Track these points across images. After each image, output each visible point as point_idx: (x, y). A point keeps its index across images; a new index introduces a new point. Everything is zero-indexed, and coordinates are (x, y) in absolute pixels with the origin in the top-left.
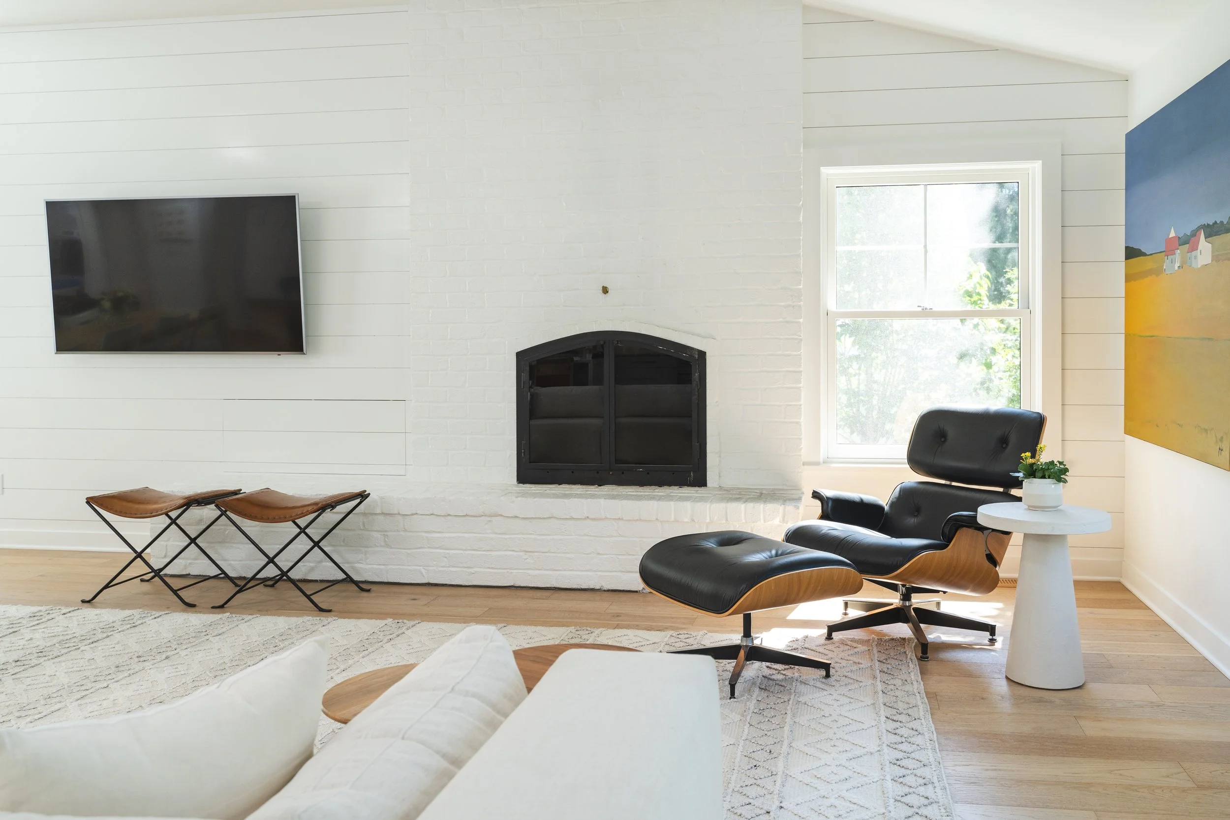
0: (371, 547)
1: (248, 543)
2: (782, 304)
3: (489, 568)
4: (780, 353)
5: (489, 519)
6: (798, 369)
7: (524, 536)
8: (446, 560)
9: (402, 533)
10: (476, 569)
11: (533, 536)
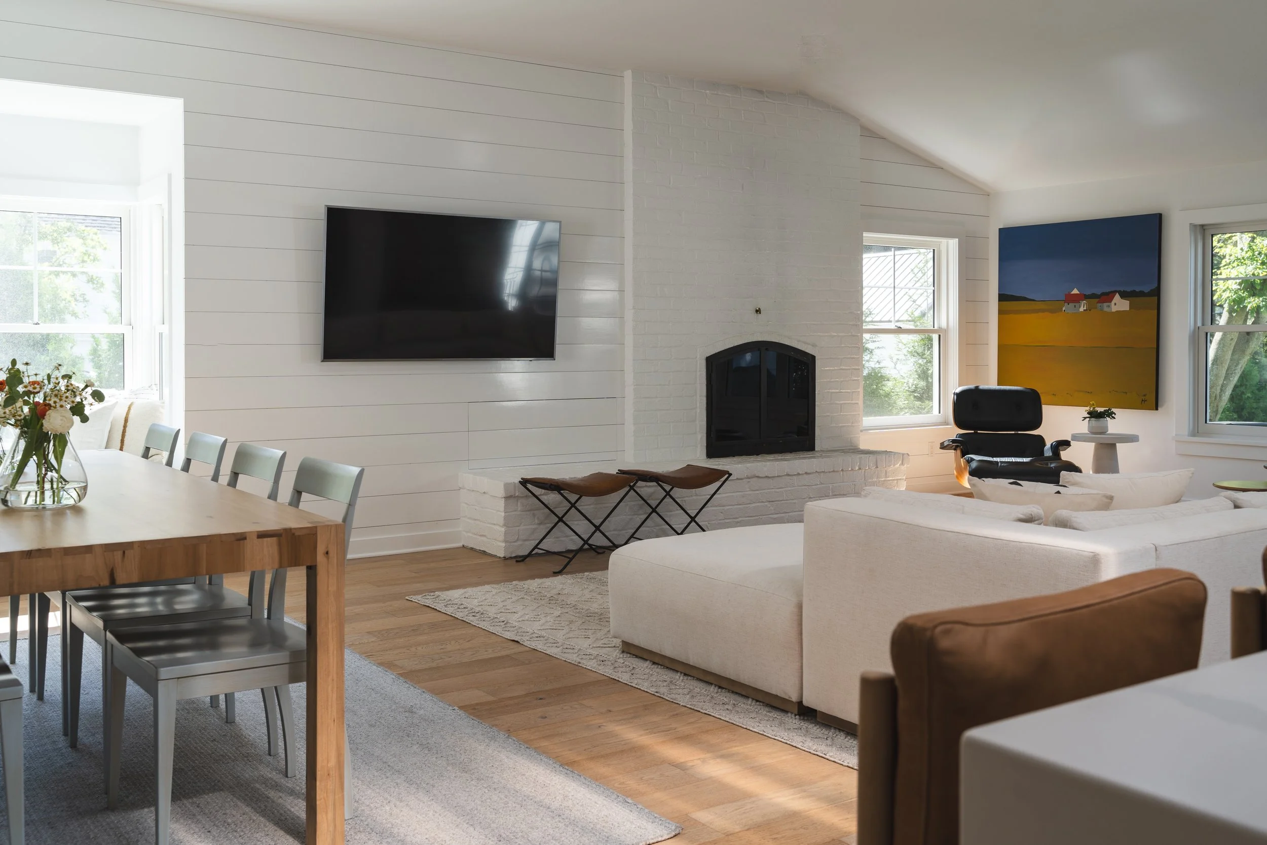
0: (675, 511)
1: (584, 520)
2: (851, 323)
3: (748, 517)
4: (849, 356)
5: (749, 480)
6: (857, 367)
7: (769, 491)
8: (722, 515)
9: (694, 497)
10: (740, 519)
11: (773, 490)
